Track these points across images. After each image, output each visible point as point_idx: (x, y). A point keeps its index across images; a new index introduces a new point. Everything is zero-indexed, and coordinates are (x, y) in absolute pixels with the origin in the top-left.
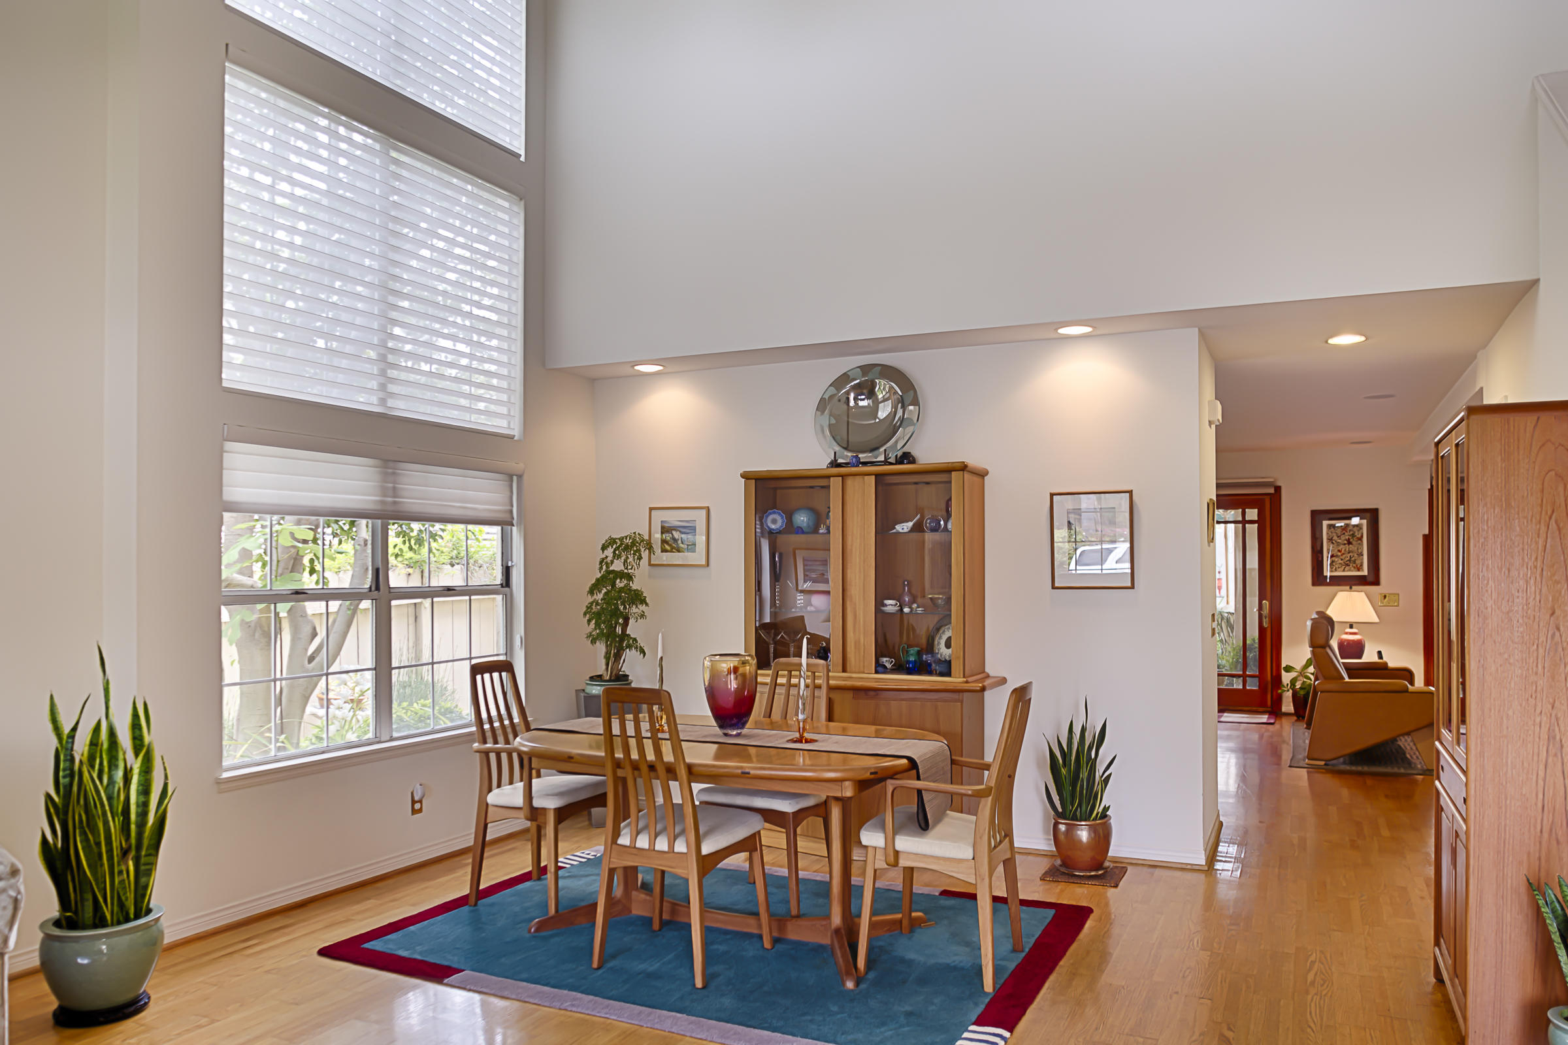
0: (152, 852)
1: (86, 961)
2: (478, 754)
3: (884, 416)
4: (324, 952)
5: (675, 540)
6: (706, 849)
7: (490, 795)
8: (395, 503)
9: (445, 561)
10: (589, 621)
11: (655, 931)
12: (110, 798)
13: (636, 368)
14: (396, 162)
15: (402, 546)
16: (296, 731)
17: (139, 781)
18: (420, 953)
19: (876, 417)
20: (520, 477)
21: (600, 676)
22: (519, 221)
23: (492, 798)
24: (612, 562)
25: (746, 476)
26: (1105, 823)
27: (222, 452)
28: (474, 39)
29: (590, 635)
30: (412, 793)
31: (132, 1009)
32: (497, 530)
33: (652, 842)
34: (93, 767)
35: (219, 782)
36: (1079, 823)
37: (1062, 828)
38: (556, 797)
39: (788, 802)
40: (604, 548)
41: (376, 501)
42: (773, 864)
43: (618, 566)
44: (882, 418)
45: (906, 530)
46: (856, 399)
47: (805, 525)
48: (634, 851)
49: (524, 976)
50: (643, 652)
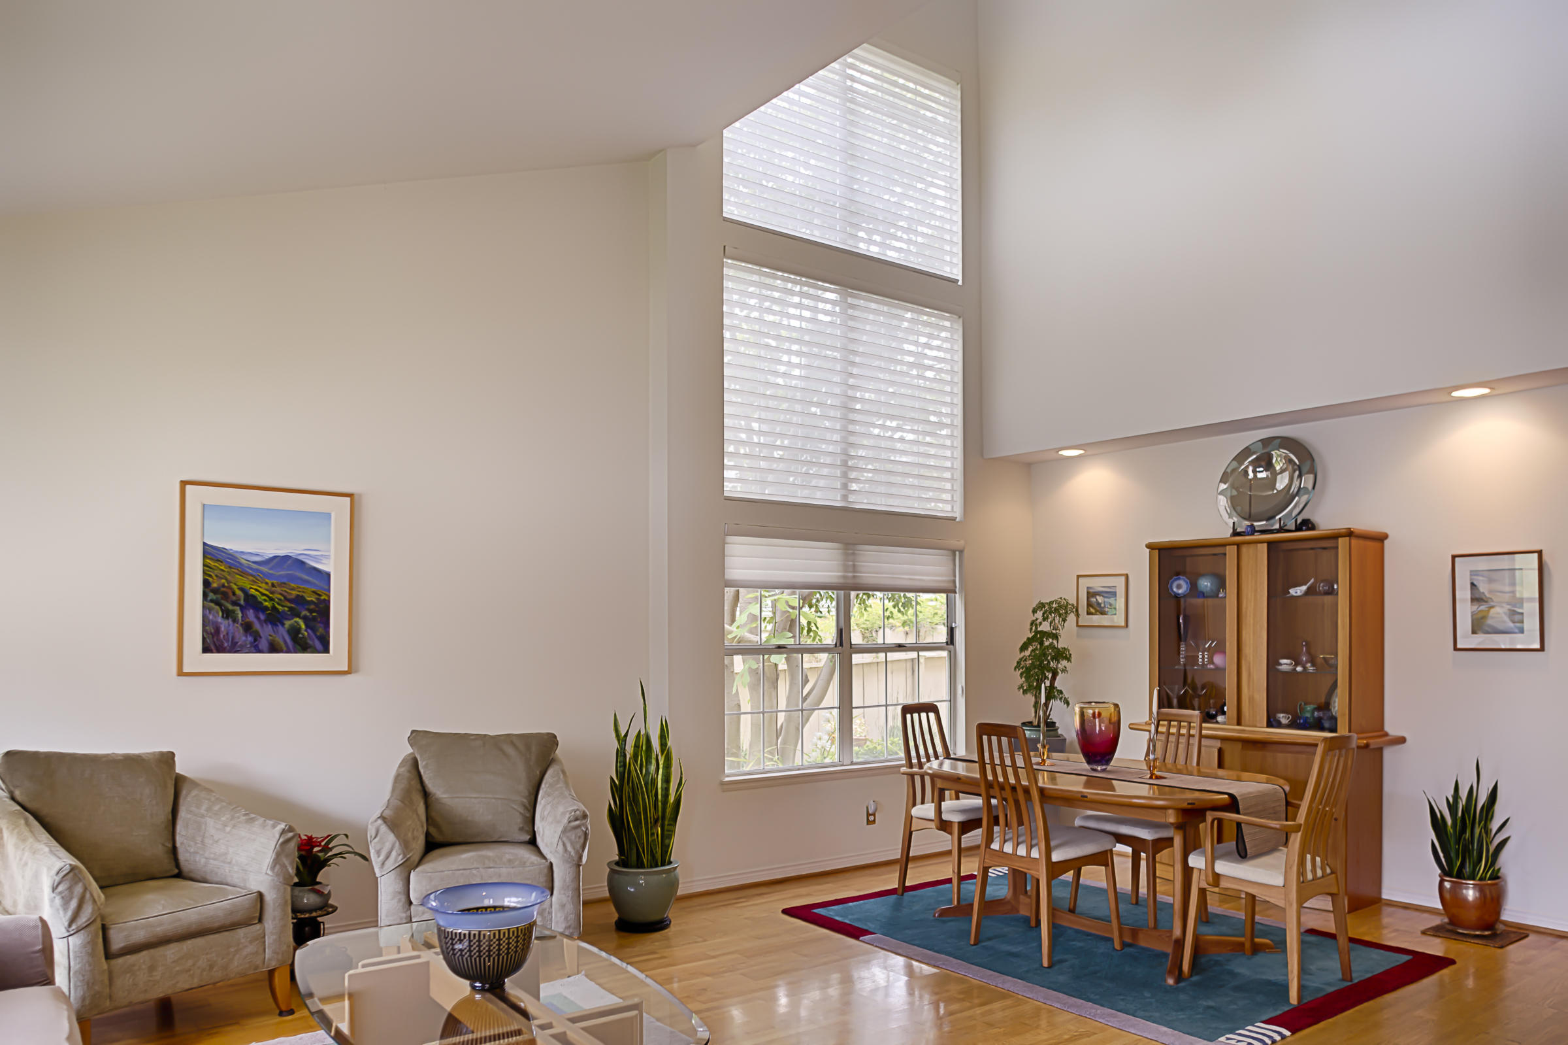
0: (672, 823)
1: (632, 890)
2: (905, 776)
3: (1282, 487)
4: (786, 912)
5: (1099, 604)
6: (1056, 857)
7: (914, 808)
8: (854, 577)
9: (938, 622)
10: (1021, 675)
11: (1032, 927)
12: (646, 784)
13: (1061, 453)
14: (853, 306)
15: (892, 609)
16: (792, 755)
17: (663, 773)
18: (850, 920)
19: (1274, 487)
20: (961, 552)
21: (1031, 723)
22: (959, 337)
23: (915, 811)
24: (1041, 623)
25: (1150, 546)
26: (1496, 884)
27: (724, 543)
28: (933, 178)
29: (1021, 687)
30: (867, 808)
31: (659, 926)
32: (942, 597)
33: (1015, 849)
34: (637, 762)
35: (723, 784)
36: (1464, 882)
37: (1447, 885)
38: (959, 813)
39: (1147, 831)
40: (1034, 611)
41: (839, 577)
42: (1164, 893)
43: (1045, 627)
44: (1279, 489)
45: (1299, 594)
46: (1254, 472)
47: (1208, 589)
48: (1001, 854)
49: (917, 942)
50: (1068, 704)
